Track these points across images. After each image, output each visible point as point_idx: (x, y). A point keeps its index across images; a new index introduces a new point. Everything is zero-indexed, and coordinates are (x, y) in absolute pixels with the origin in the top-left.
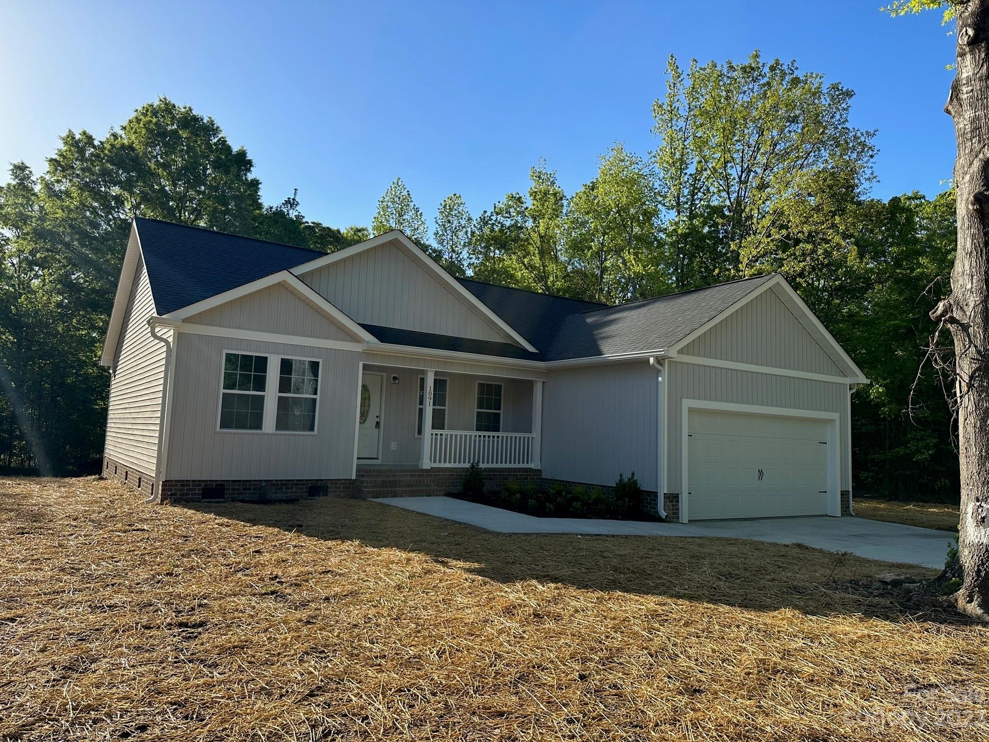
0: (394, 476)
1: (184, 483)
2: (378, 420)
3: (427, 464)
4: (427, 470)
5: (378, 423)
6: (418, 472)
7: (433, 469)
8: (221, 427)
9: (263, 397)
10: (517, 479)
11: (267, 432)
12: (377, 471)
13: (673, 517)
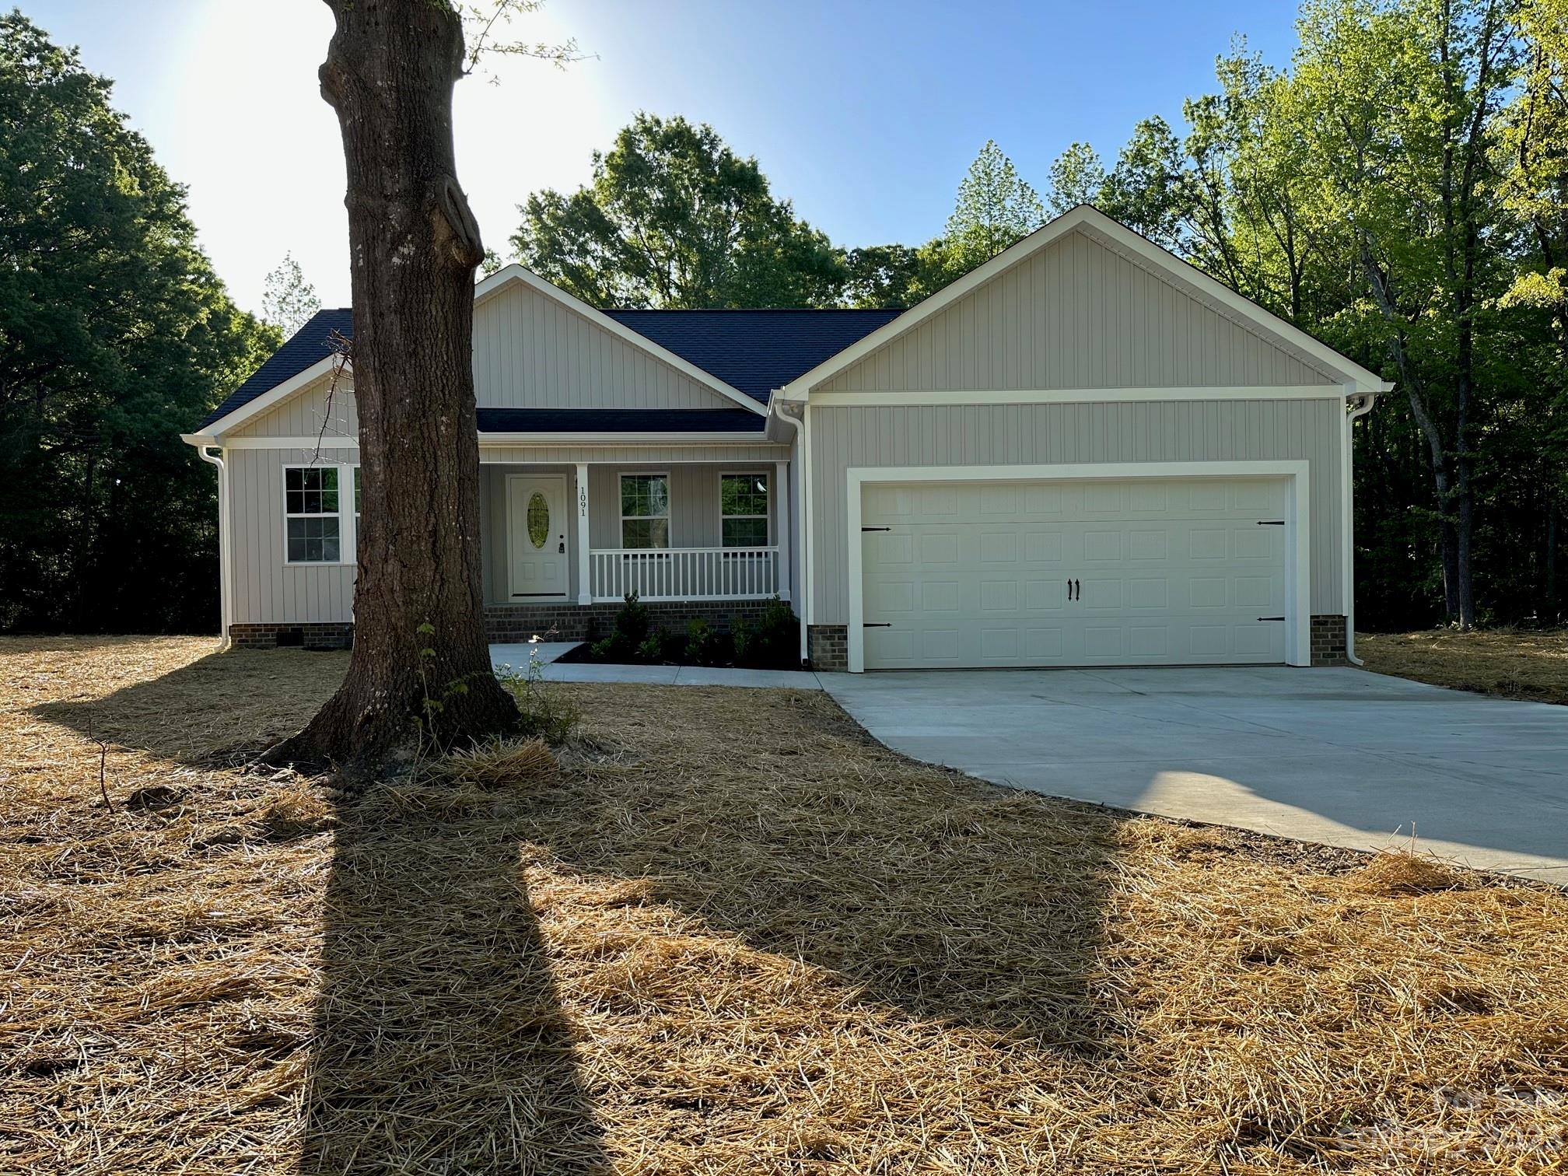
0: (534, 615)
1: (255, 628)
2: (561, 541)
3: (584, 599)
4: (585, 607)
5: (562, 545)
6: (569, 610)
7: (594, 606)
8: (290, 559)
9: (336, 519)
10: (744, 616)
11: (346, 563)
12: (506, 609)
13: (838, 662)
